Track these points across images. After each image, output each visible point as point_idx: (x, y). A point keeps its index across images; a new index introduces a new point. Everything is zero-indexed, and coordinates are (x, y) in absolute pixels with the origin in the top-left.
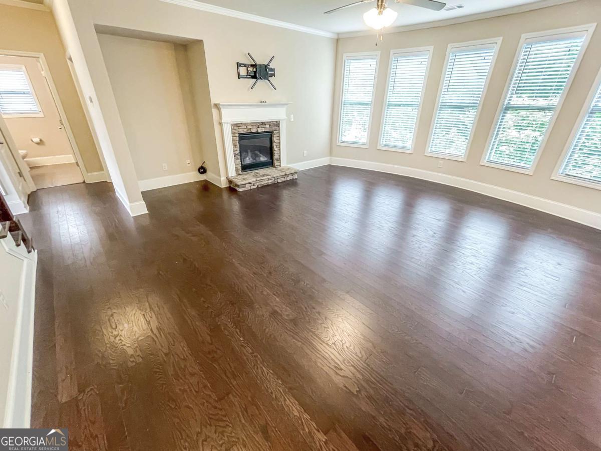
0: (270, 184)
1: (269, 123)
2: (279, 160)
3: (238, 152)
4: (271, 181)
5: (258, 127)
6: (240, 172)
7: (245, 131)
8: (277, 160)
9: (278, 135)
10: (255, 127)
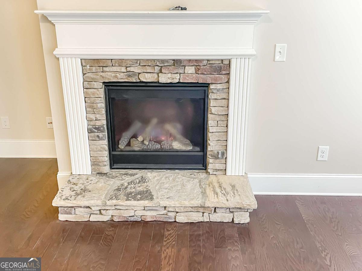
0: (149, 219)
1: (196, 63)
2: (223, 156)
3: (103, 122)
4: (154, 213)
5: (161, 71)
6: (106, 169)
7: (121, 77)
8: (216, 157)
9: (224, 96)
10: (149, 69)
